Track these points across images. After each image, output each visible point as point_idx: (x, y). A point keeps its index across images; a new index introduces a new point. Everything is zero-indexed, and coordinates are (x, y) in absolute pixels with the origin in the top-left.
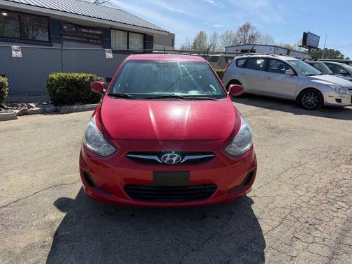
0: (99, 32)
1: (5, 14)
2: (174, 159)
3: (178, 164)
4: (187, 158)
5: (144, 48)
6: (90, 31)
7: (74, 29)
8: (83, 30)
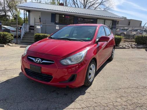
0: (92, 20)
1: (63, 16)
2: (39, 61)
3: (39, 63)
4: (44, 61)
5: (112, 25)
6: (88, 20)
7: (82, 20)
8: (85, 20)
